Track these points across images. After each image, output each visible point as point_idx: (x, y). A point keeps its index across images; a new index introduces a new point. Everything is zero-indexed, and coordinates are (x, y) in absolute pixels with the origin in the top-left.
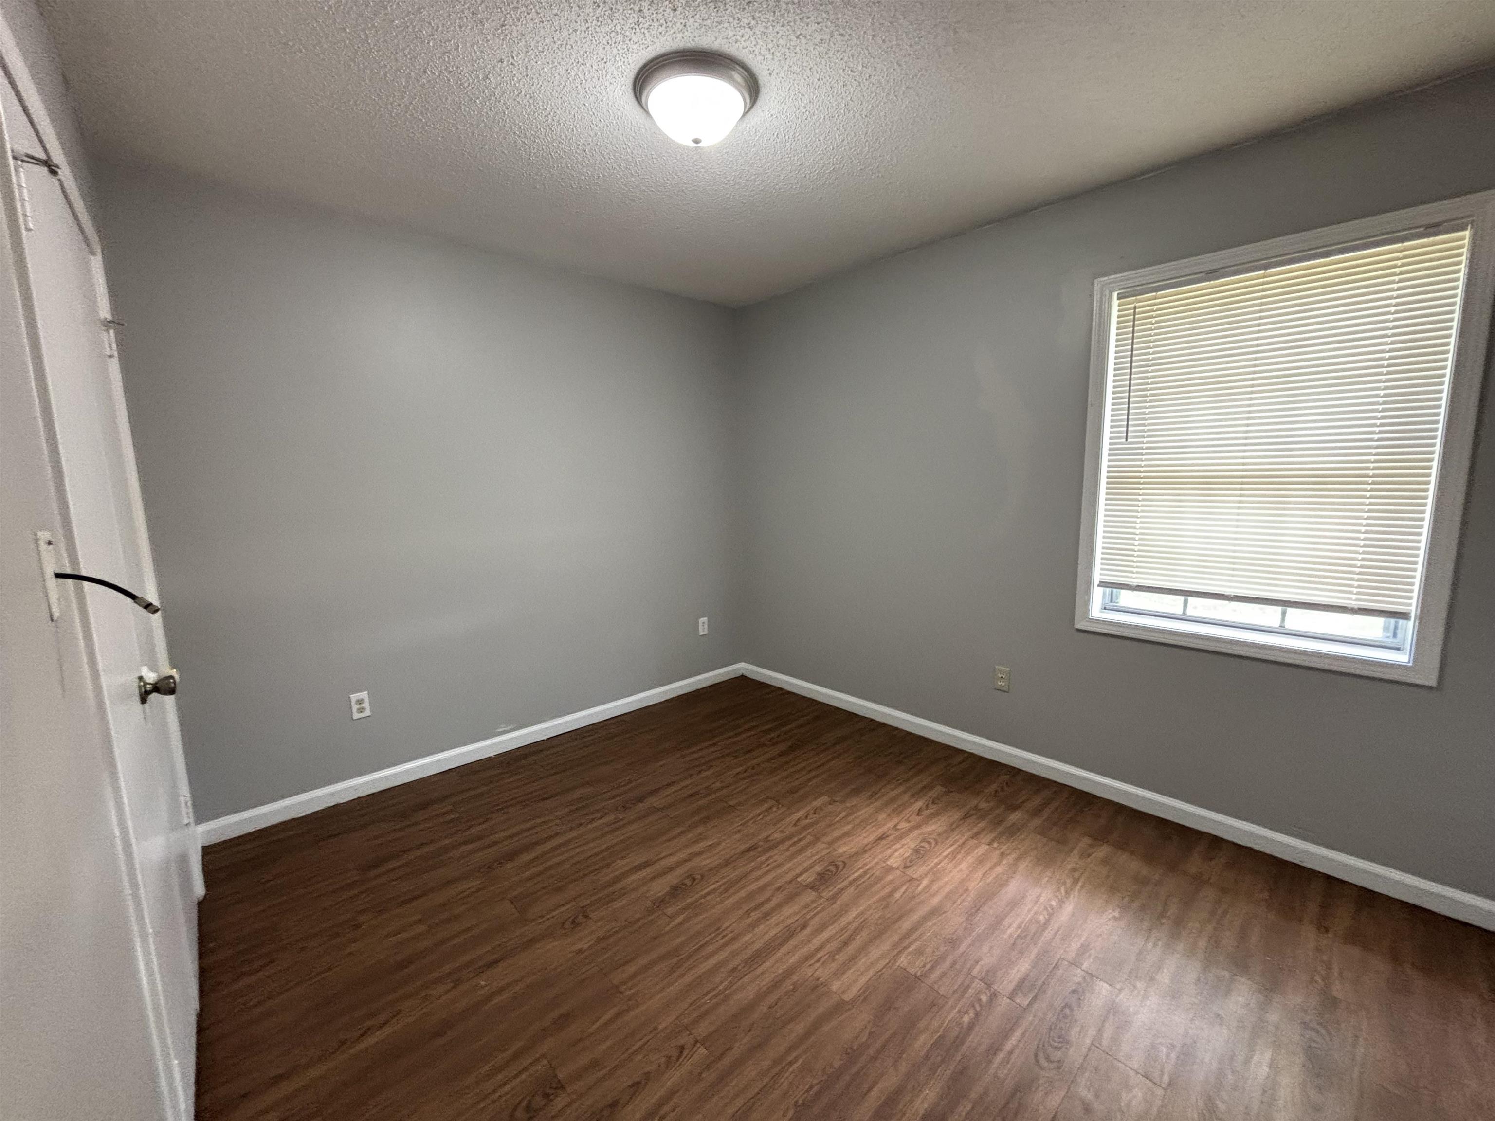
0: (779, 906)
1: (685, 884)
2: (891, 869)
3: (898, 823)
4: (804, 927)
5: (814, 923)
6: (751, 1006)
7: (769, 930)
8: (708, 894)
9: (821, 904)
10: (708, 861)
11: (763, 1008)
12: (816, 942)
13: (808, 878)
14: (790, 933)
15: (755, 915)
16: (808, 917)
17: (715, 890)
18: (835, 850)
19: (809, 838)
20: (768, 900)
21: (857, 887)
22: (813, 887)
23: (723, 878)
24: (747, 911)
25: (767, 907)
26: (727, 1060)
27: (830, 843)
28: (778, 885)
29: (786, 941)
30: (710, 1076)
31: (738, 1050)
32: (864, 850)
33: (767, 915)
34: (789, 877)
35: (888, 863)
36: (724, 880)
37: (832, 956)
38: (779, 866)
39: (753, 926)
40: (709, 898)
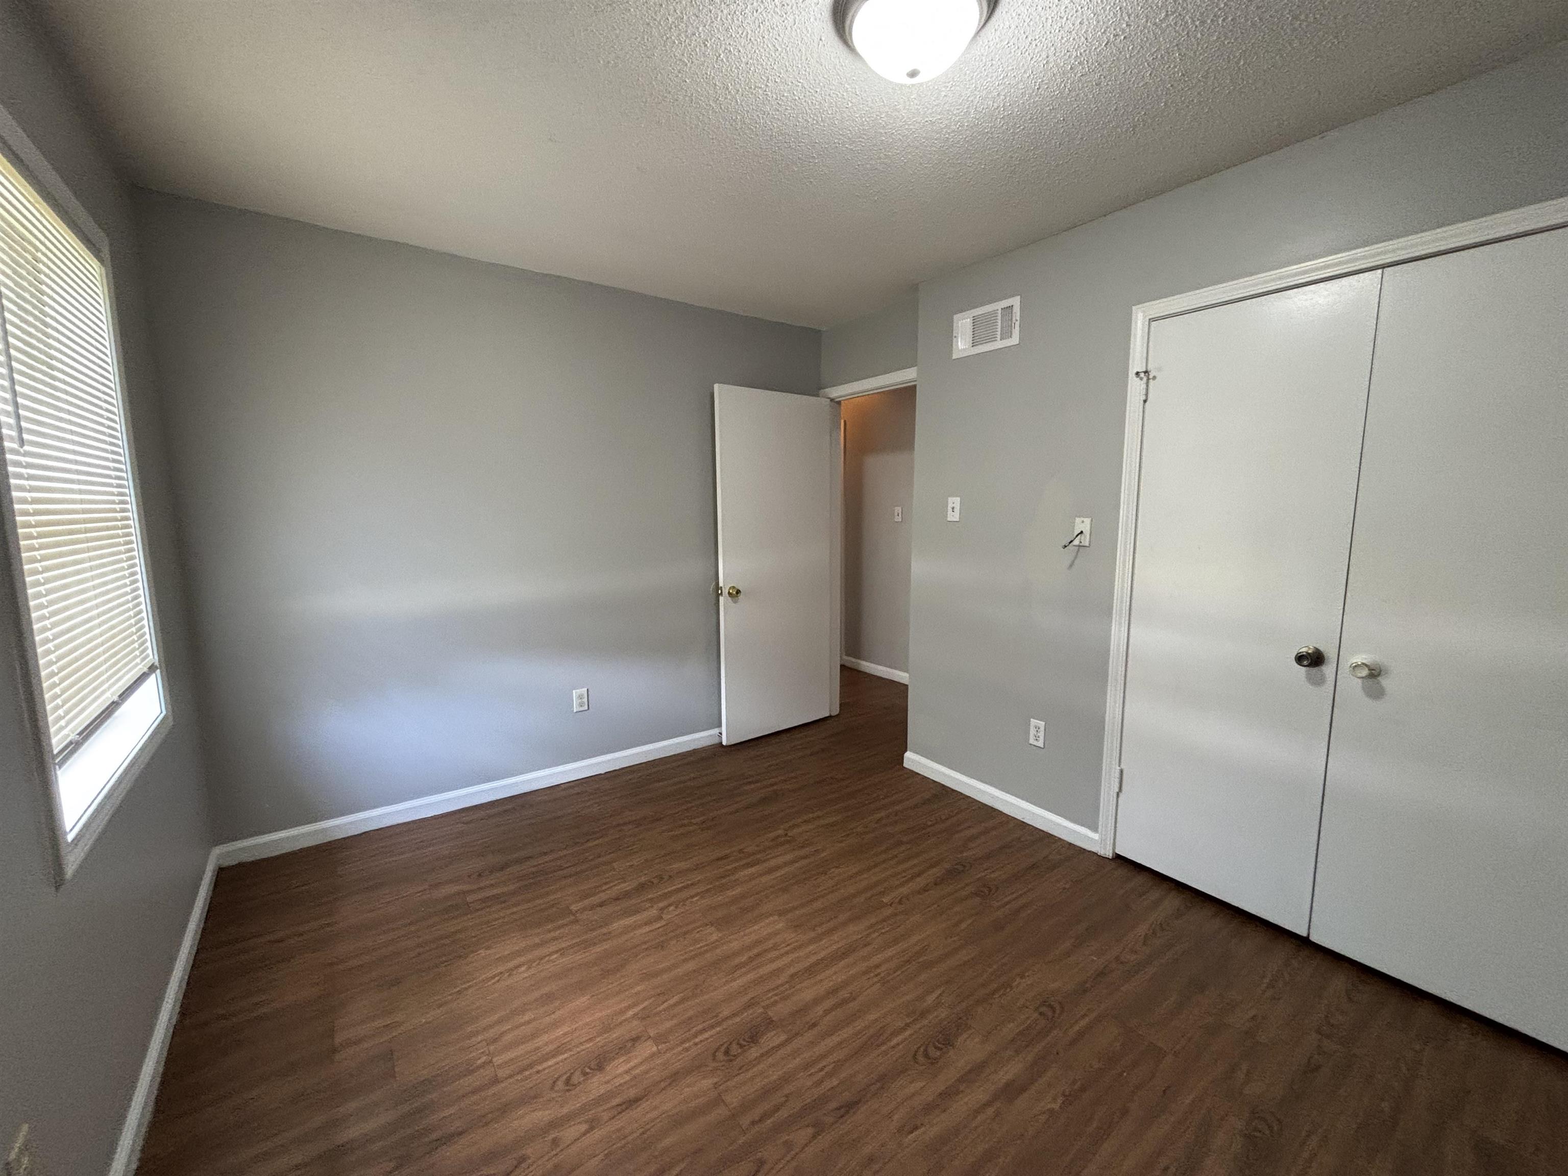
0: (816, 1001)
1: (936, 1048)
2: (659, 1039)
3: (584, 1134)
4: (792, 976)
5: (783, 978)
6: (851, 920)
7: (833, 976)
8: (903, 1029)
9: (768, 999)
10: (912, 1088)
11: (842, 918)
12: (786, 960)
13: (772, 1039)
14: (811, 971)
15: (844, 994)
16: (787, 986)
17: (895, 1033)
18: (716, 1086)
19: (745, 1121)
20: (827, 1012)
21: (716, 1016)
22: (770, 1023)
23: (885, 1053)
24: (855, 999)
25: (828, 1004)
26: (869, 894)
27: (718, 1101)
28: (815, 1031)
29: (817, 963)
30: (880, 888)
31: (862, 899)
32: (674, 1078)
33: (833, 991)
34: (797, 1043)
35: (655, 1049)
36: (883, 1048)
37: (775, 947)
38: (807, 1066)
39: (845, 984)
40: (900, 1024)
